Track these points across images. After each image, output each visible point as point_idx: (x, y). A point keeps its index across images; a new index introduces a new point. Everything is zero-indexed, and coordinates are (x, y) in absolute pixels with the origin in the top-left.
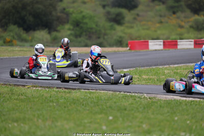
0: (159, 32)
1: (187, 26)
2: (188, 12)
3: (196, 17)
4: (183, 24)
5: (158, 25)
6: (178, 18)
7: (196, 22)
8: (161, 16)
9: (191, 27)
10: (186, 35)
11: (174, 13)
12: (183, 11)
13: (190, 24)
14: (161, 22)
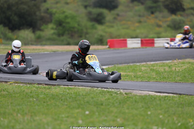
0: (138, 31)
1: (165, 25)
2: (166, 12)
3: (174, 17)
4: (161, 23)
5: (137, 24)
6: (156, 17)
7: (174, 21)
8: (140, 16)
9: (169, 26)
10: (163, 34)
11: (152, 13)
12: (160, 11)
13: (168, 23)
14: (140, 22)
